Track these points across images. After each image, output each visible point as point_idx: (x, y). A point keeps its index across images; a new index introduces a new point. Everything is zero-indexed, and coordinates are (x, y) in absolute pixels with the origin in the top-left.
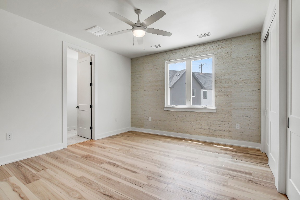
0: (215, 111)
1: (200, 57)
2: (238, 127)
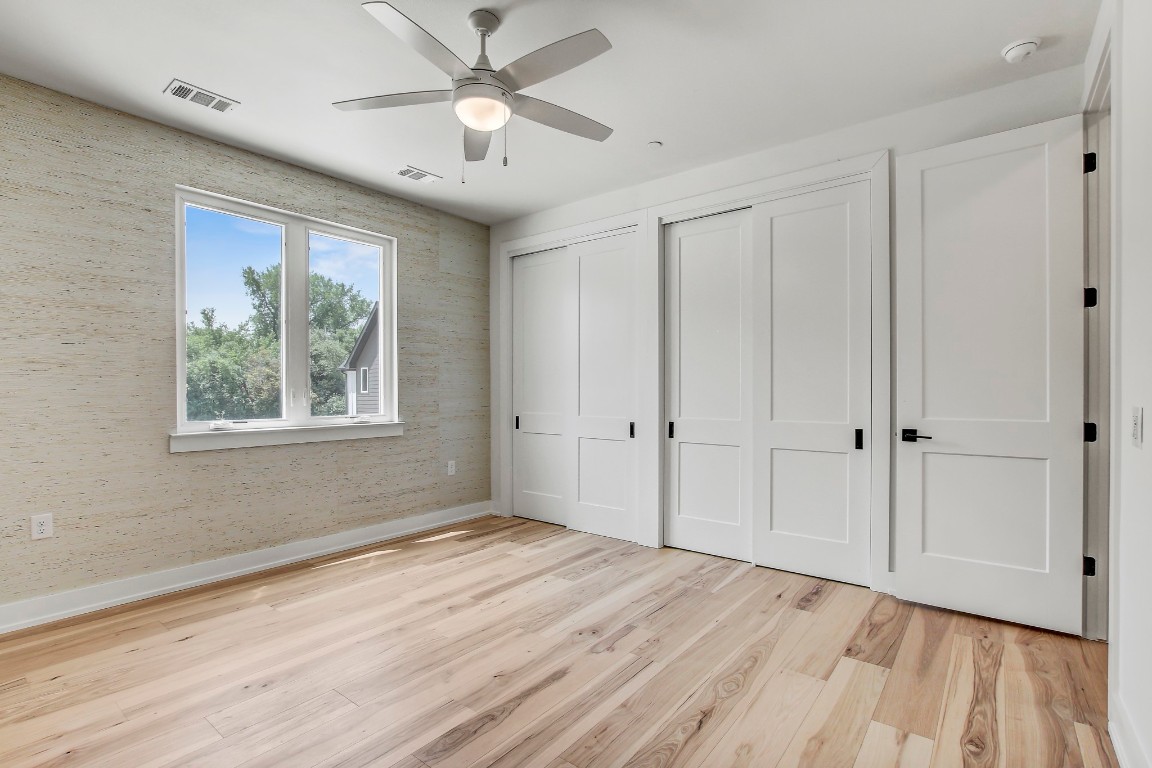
0: (400, 432)
1: (348, 230)
2: (451, 470)
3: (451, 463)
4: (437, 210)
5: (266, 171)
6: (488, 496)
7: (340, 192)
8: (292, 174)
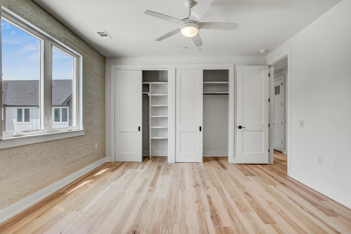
0: (83, 134)
2: (96, 147)
3: (96, 145)
4: (93, 48)
5: (41, 13)
6: (104, 155)
7: (66, 32)
8: (50, 19)
